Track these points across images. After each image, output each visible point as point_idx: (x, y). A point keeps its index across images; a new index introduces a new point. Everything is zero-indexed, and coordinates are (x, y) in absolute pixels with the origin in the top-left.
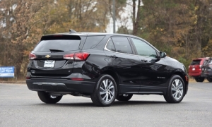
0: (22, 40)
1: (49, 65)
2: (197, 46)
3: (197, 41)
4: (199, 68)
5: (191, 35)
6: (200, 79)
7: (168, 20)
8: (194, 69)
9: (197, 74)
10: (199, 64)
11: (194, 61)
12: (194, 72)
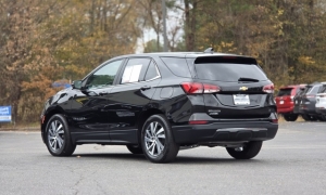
0: (23, 65)
1: (242, 101)
2: (282, 68)
3: (282, 61)
4: (290, 100)
5: (273, 51)
6: (291, 117)
7: (239, 29)
8: (282, 103)
9: (288, 110)
10: (290, 95)
11: (282, 90)
12: (282, 107)
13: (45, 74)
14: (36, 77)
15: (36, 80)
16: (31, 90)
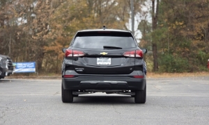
0: (43, 35)
7: (188, 13)
13: (58, 42)
14: (53, 43)
15: (52, 45)
16: (50, 52)
